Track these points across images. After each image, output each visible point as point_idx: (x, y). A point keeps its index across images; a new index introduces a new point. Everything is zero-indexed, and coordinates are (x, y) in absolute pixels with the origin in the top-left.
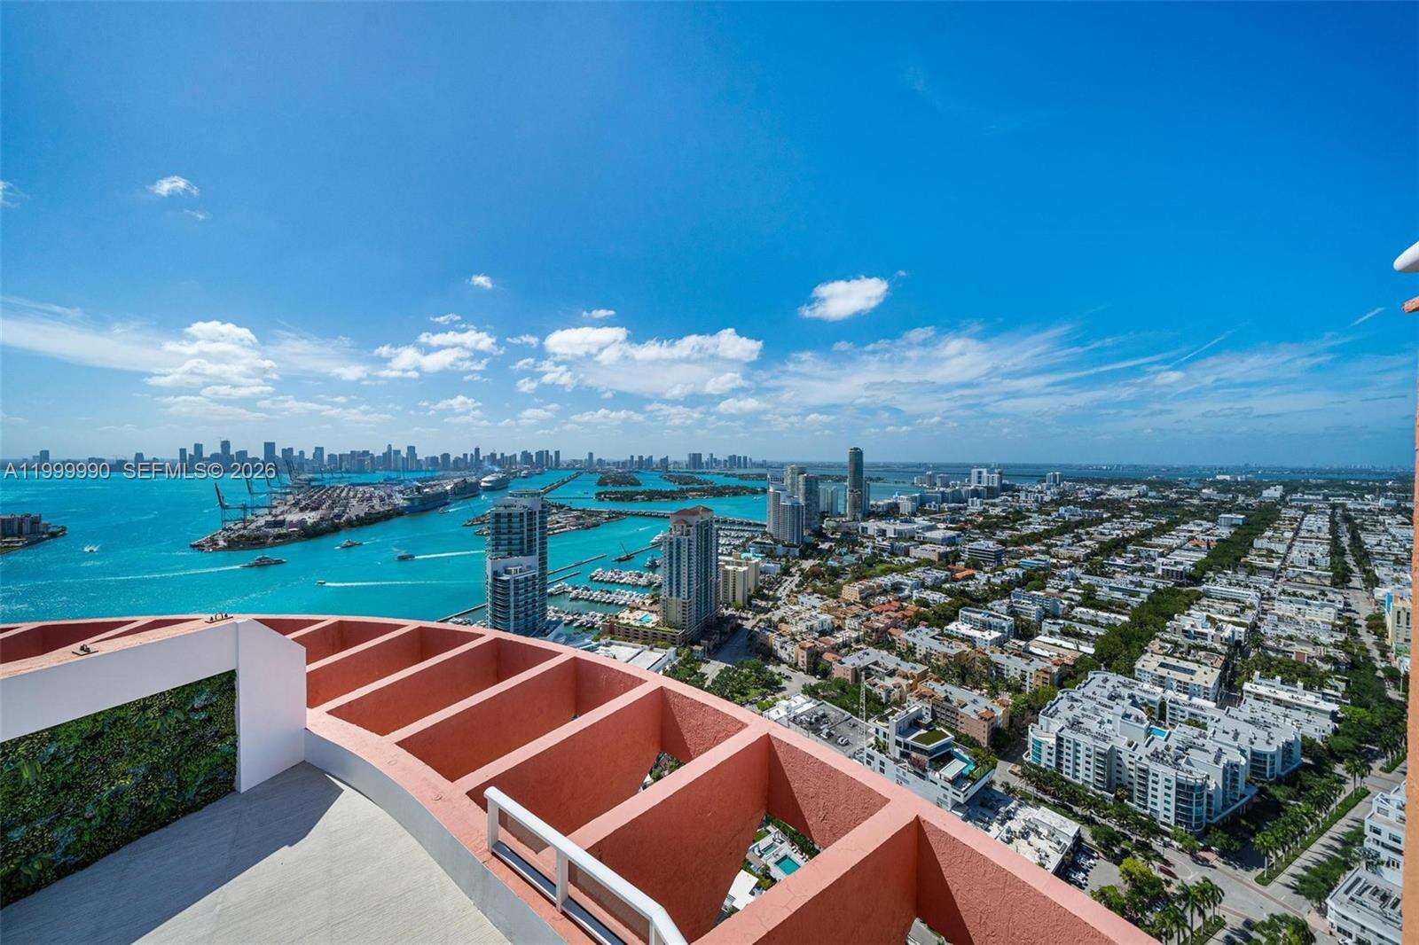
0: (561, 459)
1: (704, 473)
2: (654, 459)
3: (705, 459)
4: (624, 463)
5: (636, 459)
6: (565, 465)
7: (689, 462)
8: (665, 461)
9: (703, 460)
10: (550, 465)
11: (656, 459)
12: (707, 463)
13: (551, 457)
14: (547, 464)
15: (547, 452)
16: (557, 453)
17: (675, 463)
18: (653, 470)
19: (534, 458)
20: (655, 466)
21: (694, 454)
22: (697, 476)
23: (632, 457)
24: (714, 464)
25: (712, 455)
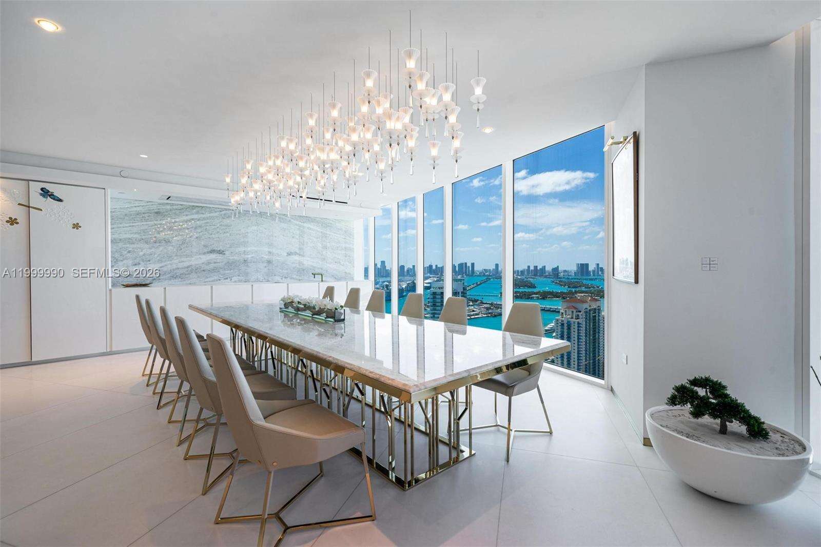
0: (475, 269)
1: (591, 279)
2: (546, 269)
3: (591, 268)
4: (522, 272)
5: (532, 268)
6: (478, 273)
7: (577, 270)
8: (556, 270)
9: (590, 269)
10: (467, 273)
11: (549, 268)
12: (594, 271)
13: (469, 267)
14: (466, 273)
15: (466, 263)
16: (473, 265)
17: (565, 271)
18: (546, 277)
19: (457, 269)
20: (547, 274)
21: (581, 264)
22: (585, 282)
23: (529, 267)
24: (600, 273)
25: (598, 265)
